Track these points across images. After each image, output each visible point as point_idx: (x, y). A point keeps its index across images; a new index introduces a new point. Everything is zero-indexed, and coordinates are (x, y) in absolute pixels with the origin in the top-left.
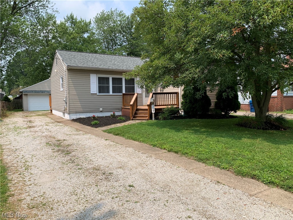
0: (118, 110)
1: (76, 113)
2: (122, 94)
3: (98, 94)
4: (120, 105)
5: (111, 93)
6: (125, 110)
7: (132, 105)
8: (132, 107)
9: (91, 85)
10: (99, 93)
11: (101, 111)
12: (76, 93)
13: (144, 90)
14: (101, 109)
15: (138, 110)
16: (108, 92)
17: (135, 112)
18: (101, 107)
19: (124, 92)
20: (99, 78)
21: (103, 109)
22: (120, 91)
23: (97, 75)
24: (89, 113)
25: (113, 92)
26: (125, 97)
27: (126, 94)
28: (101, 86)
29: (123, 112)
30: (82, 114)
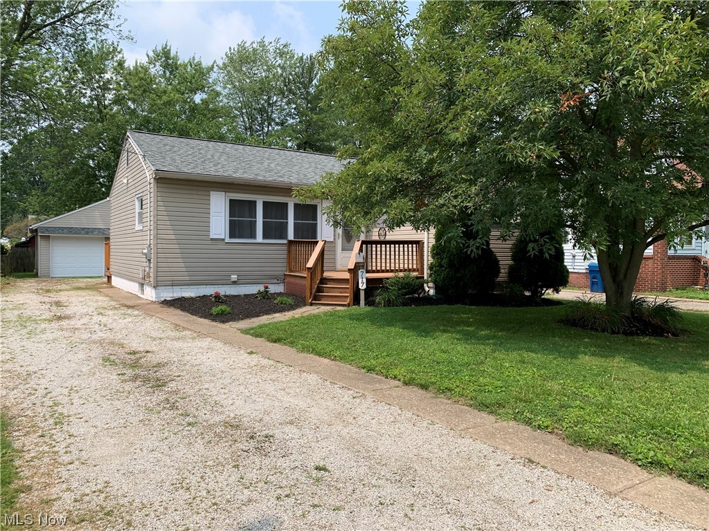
0: (276, 281)
1: (173, 284)
2: (285, 242)
3: (228, 240)
4: (281, 268)
5: (259, 238)
6: (293, 280)
7: (311, 268)
8: (311, 274)
9: (211, 217)
10: (231, 237)
11: (234, 283)
12: (173, 237)
14: (234, 277)
15: (324, 280)
16: (253, 236)
17: (318, 287)
18: (234, 272)
19: (291, 236)
20: (231, 201)
21: (240, 278)
22: (283, 235)
23: (227, 194)
24: (205, 286)
25: (265, 237)
26: (293, 248)
27: (297, 241)
28: (235, 220)
29: (287, 285)
30: (188, 287)
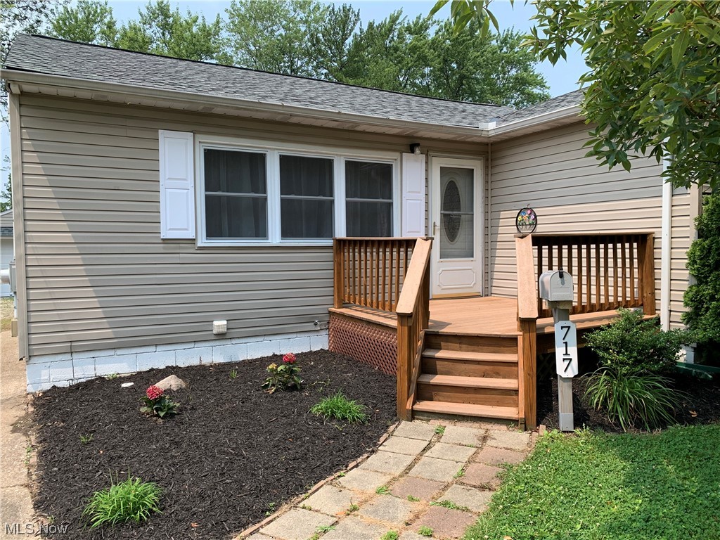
0: (311, 326)
1: (73, 349)
2: (329, 242)
3: (202, 241)
4: (321, 299)
5: (275, 235)
6: (349, 326)
7: (409, 316)
8: (410, 328)
9: (162, 189)
10: (210, 234)
11: (221, 336)
12: (69, 237)
13: (438, 223)
14: (220, 324)
15: (434, 339)
16: (261, 232)
18: (219, 313)
19: (340, 231)
20: (209, 154)
21: (233, 325)
22: (322, 225)
23: (200, 138)
24: (153, 349)
25: (286, 233)
26: (347, 254)
27: (350, 241)
28: (219, 197)
29: (336, 335)
30: (112, 352)
